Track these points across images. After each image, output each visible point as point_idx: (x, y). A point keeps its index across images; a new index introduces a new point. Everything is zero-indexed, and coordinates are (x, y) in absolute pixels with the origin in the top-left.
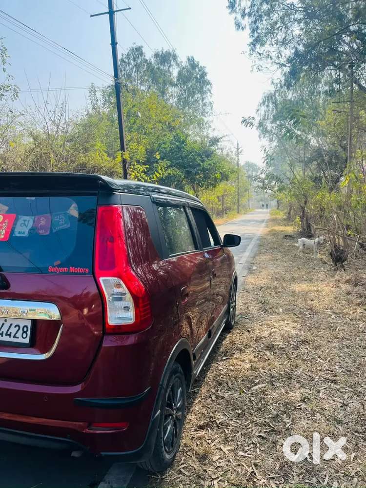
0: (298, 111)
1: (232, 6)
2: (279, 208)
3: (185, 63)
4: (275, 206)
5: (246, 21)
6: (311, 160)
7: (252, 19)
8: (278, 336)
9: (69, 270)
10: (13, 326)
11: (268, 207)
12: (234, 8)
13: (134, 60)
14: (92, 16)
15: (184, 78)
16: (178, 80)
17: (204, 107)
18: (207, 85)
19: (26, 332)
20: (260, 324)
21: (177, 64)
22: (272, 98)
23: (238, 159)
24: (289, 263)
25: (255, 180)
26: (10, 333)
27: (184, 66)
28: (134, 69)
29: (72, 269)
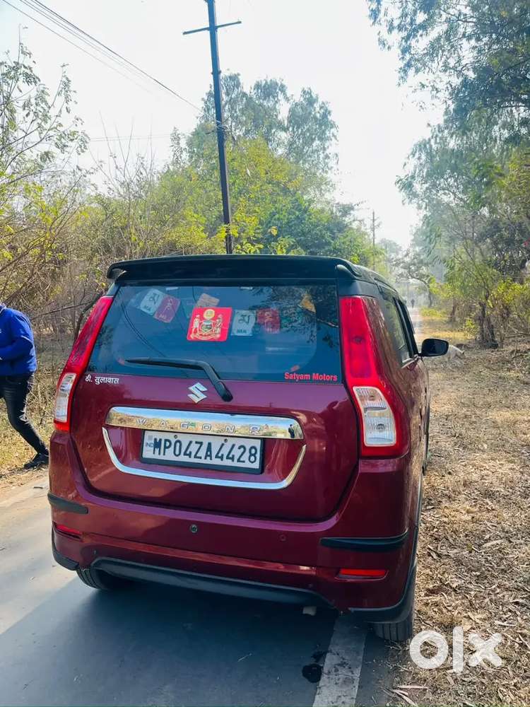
0: (492, 167)
1: (375, 14)
2: (433, 305)
3: (298, 98)
4: (425, 303)
5: (396, 37)
6: (482, 238)
7: (404, 34)
8: (494, 479)
9: (311, 377)
10: (236, 447)
11: (415, 304)
12: (378, 19)
13: (228, 94)
14: (185, 33)
15: (298, 118)
16: (290, 122)
17: (326, 161)
18: (331, 128)
19: (254, 455)
20: (463, 463)
21: (287, 99)
22: (425, 146)
23: (374, 235)
24: (473, 383)
25: (397, 265)
26: (233, 456)
27: (297, 101)
28: (227, 106)
29: (316, 376)
